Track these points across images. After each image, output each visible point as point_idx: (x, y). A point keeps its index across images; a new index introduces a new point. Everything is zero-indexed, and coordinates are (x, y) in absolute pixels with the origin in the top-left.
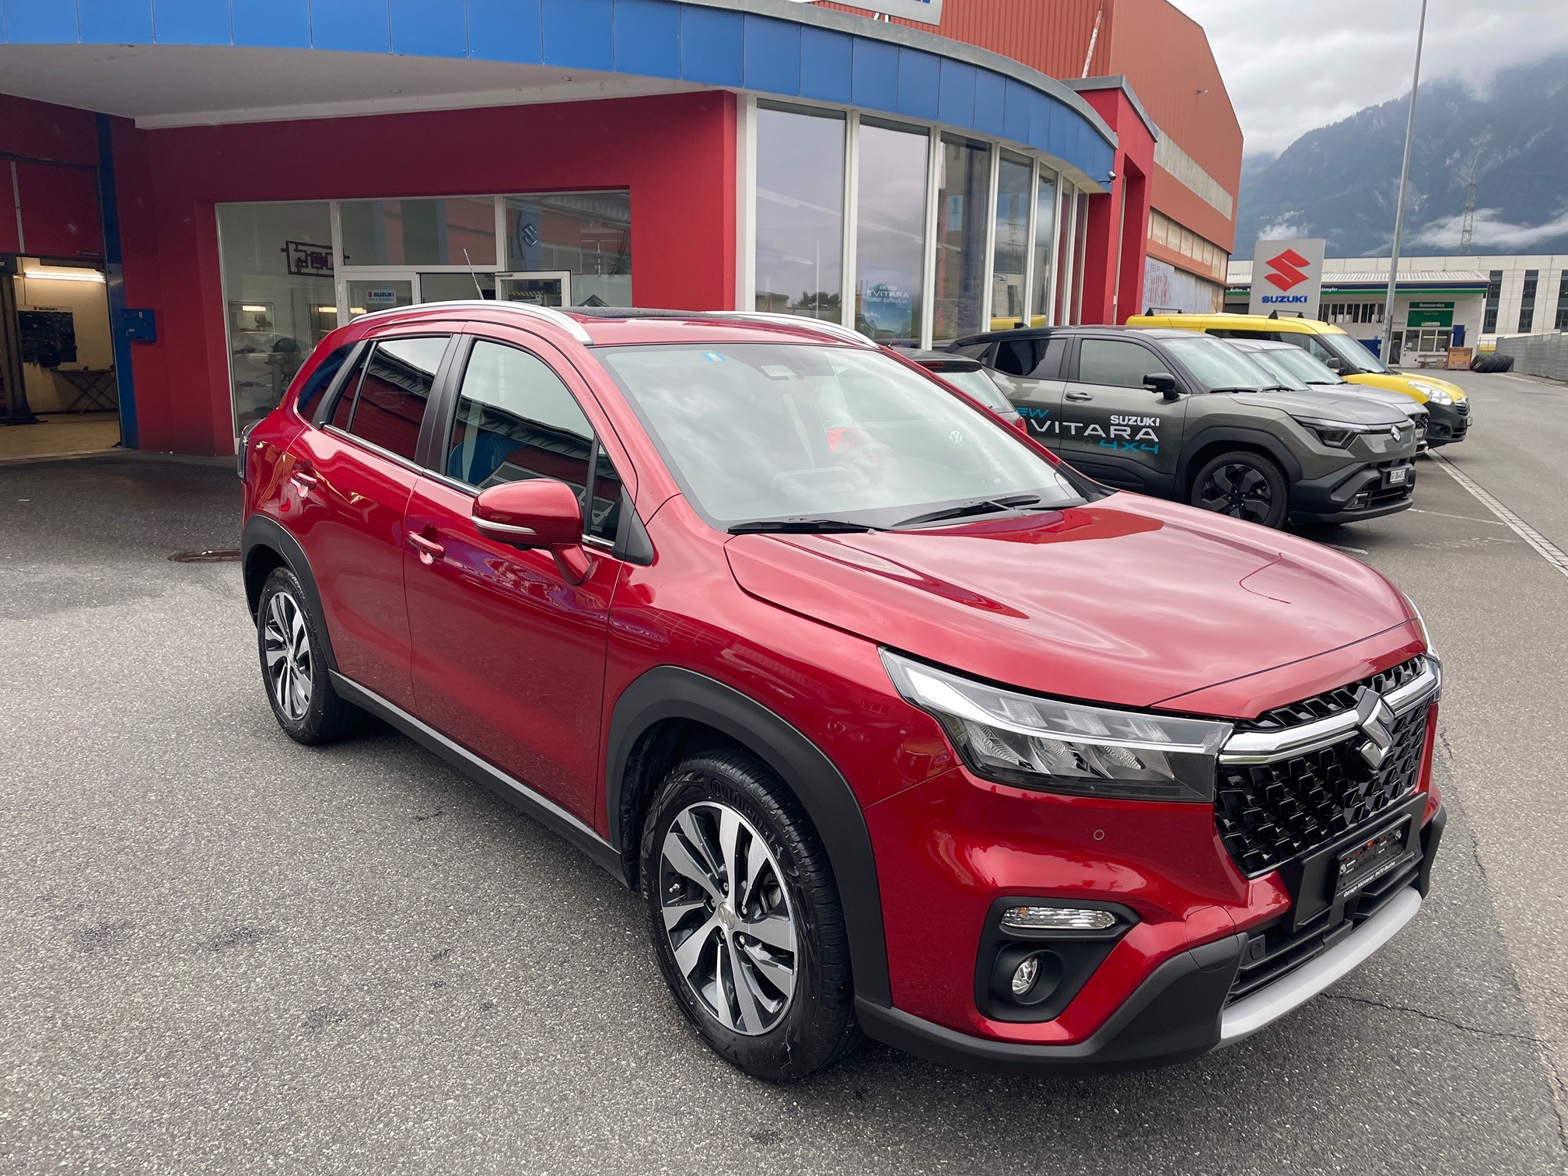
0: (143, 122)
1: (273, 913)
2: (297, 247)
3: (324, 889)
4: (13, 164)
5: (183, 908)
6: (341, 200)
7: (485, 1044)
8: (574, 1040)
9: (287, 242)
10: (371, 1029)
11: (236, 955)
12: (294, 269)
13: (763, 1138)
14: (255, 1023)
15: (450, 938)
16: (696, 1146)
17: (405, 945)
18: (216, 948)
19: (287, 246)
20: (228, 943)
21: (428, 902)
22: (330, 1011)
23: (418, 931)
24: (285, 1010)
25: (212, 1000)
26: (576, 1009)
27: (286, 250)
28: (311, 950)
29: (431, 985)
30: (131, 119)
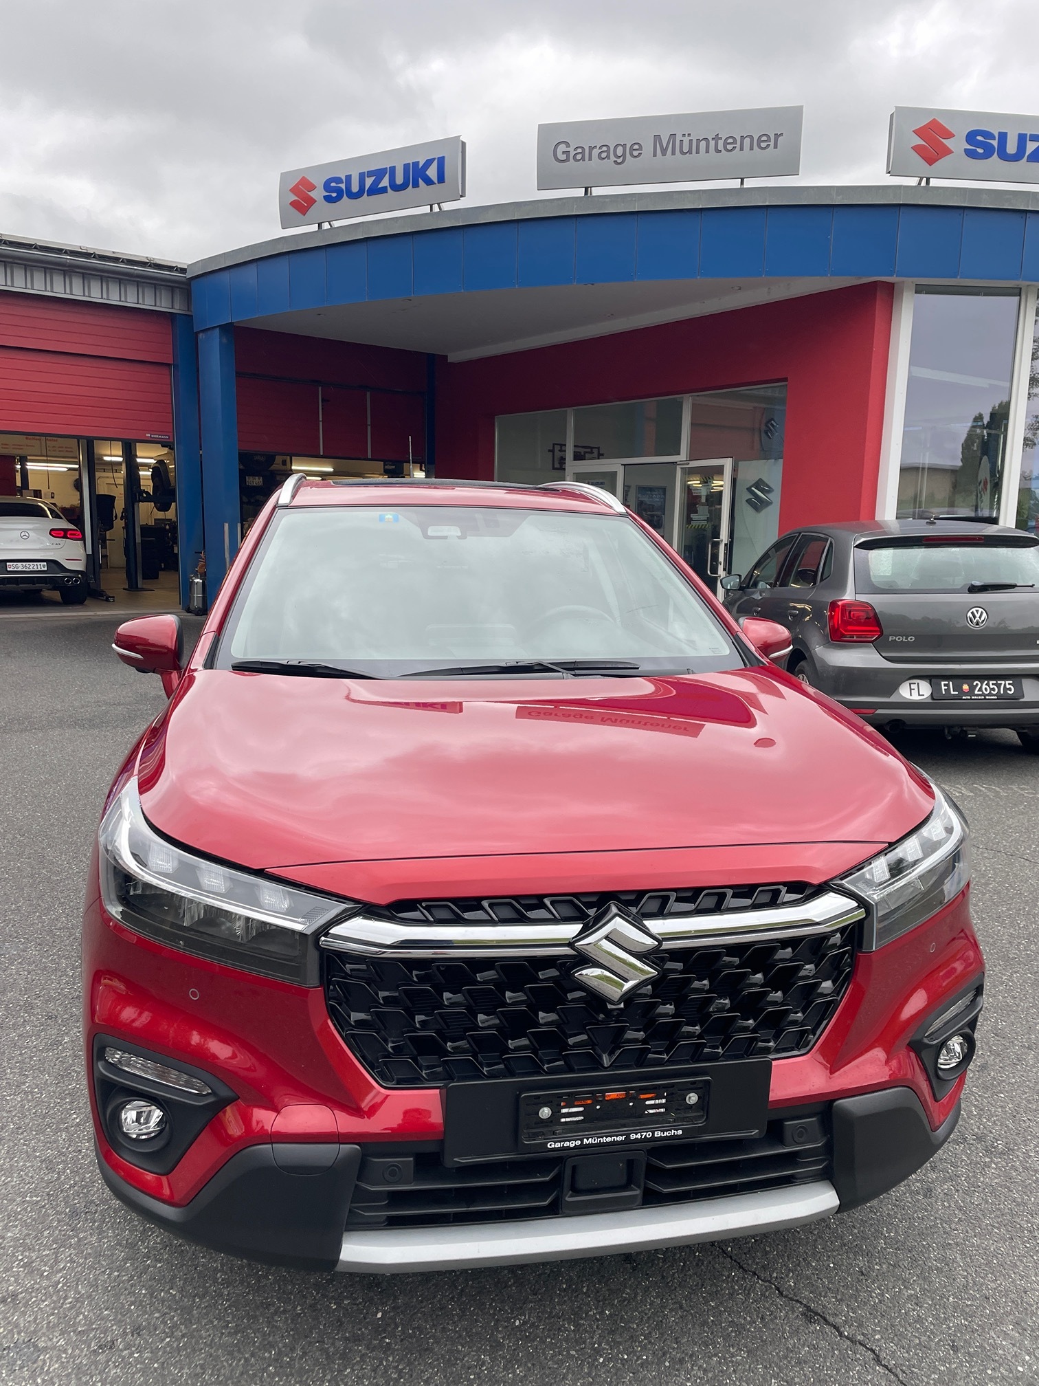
0: (454, 357)
2: (561, 448)
4: (368, 394)
6: (576, 408)
9: (554, 444)
12: (557, 466)
19: (554, 447)
27: (552, 451)
30: (445, 356)
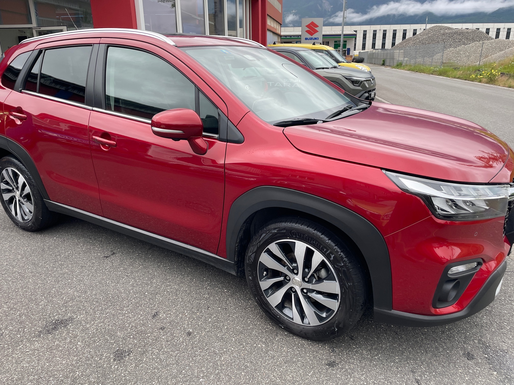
1: (66, 310)
3: (83, 295)
5: (20, 316)
7: (199, 351)
8: (234, 340)
10: (146, 355)
11: (61, 334)
13: (331, 364)
14: (91, 364)
15: (154, 306)
16: (310, 374)
17: (137, 314)
18: (49, 332)
20: (53, 329)
21: (135, 293)
22: (122, 351)
23: (138, 307)
24: (101, 355)
25: (62, 358)
26: (226, 327)
28: (95, 324)
29: (159, 329)
